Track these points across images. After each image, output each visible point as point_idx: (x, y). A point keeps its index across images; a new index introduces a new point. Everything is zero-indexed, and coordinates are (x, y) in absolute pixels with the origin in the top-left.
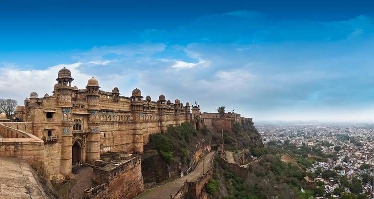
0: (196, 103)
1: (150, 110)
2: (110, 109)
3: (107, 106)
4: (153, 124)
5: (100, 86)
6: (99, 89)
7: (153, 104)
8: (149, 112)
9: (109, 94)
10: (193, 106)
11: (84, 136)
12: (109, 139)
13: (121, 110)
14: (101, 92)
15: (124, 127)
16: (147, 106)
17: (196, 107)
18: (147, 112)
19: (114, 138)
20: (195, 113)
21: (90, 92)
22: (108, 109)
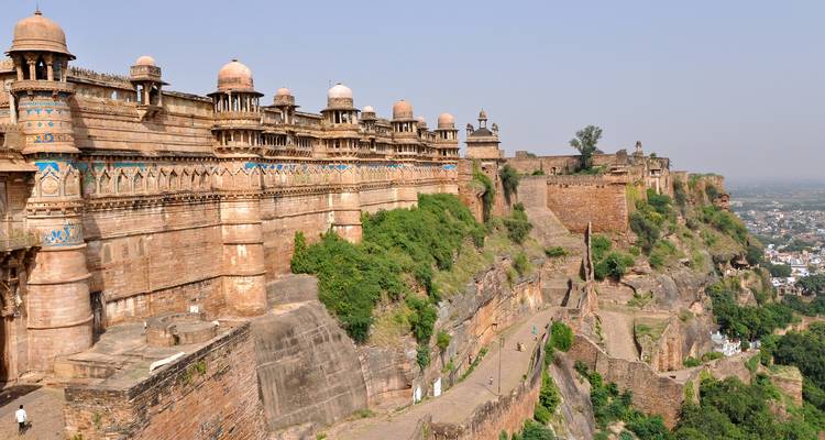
0: (482, 118)
1: (290, 144)
2: (124, 146)
3: (110, 134)
4: (305, 199)
5: (71, 51)
6: (71, 64)
7: (304, 123)
8: (287, 152)
9: (115, 84)
10: (470, 127)
11: (12, 262)
12: (127, 266)
13: (170, 148)
14: (83, 79)
15: (187, 214)
16: (282, 132)
17: (483, 132)
18: (277, 153)
19: (146, 262)
20: (478, 152)
21: (26, 76)
22: (114, 146)
